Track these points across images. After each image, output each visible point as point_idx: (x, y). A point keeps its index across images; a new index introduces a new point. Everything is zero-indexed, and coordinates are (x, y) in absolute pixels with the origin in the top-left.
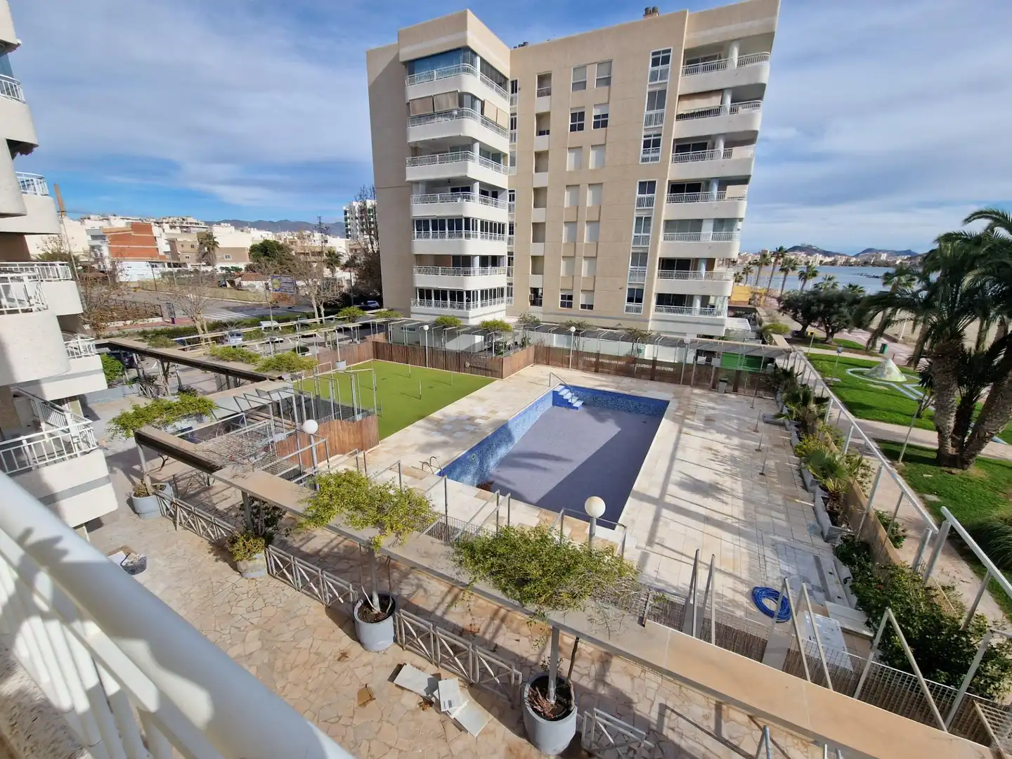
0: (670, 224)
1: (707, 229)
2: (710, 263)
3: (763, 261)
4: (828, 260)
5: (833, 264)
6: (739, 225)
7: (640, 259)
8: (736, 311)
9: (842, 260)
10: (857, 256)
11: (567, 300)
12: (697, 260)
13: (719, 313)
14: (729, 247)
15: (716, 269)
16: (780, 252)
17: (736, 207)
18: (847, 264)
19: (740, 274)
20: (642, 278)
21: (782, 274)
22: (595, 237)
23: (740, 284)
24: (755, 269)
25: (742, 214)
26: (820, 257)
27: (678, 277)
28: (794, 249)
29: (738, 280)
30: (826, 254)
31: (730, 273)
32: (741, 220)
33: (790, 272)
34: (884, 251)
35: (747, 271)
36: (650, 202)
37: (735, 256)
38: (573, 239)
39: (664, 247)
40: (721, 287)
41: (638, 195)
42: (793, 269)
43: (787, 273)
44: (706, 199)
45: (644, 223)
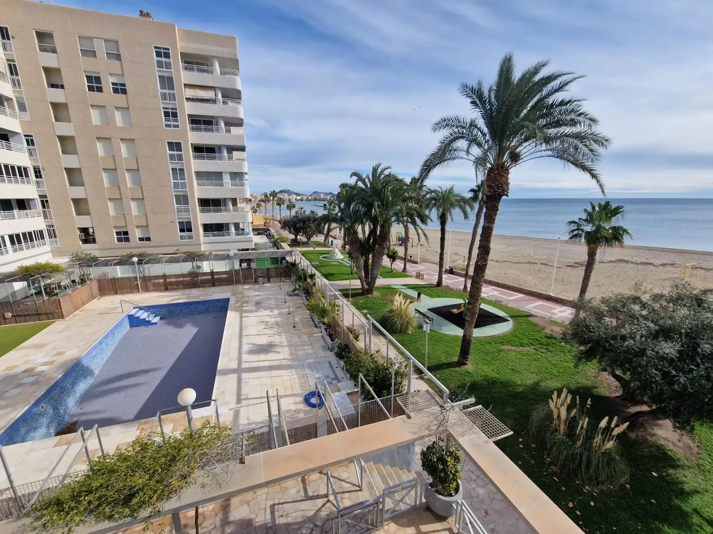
0: (199, 174)
1: (227, 179)
2: (234, 201)
3: (266, 199)
4: (299, 198)
5: (302, 200)
6: (246, 177)
7: (183, 199)
8: (258, 231)
9: (305, 198)
10: (311, 195)
11: (124, 236)
12: (225, 199)
13: (248, 234)
14: (243, 191)
15: (239, 205)
16: (274, 194)
17: (241, 166)
18: (307, 200)
19: (255, 208)
20: (187, 213)
21: (278, 207)
22: (137, 182)
23: (256, 214)
24: (262, 204)
25: (246, 170)
26: (295, 197)
27: (215, 211)
28: (281, 192)
29: (255, 212)
30: (297, 194)
31: (248, 207)
32: (246, 174)
33: (282, 206)
34: (322, 193)
35: (258, 205)
36: (180, 158)
37: (248, 197)
38: (116, 184)
39: (199, 191)
40: (245, 217)
41: (169, 152)
42: (283, 204)
43: (280, 206)
44: (221, 158)
45: (179, 173)
